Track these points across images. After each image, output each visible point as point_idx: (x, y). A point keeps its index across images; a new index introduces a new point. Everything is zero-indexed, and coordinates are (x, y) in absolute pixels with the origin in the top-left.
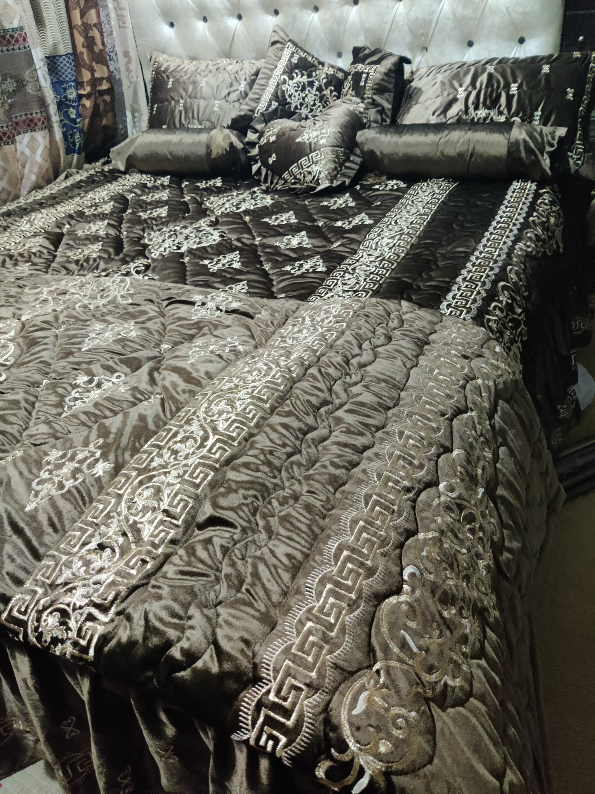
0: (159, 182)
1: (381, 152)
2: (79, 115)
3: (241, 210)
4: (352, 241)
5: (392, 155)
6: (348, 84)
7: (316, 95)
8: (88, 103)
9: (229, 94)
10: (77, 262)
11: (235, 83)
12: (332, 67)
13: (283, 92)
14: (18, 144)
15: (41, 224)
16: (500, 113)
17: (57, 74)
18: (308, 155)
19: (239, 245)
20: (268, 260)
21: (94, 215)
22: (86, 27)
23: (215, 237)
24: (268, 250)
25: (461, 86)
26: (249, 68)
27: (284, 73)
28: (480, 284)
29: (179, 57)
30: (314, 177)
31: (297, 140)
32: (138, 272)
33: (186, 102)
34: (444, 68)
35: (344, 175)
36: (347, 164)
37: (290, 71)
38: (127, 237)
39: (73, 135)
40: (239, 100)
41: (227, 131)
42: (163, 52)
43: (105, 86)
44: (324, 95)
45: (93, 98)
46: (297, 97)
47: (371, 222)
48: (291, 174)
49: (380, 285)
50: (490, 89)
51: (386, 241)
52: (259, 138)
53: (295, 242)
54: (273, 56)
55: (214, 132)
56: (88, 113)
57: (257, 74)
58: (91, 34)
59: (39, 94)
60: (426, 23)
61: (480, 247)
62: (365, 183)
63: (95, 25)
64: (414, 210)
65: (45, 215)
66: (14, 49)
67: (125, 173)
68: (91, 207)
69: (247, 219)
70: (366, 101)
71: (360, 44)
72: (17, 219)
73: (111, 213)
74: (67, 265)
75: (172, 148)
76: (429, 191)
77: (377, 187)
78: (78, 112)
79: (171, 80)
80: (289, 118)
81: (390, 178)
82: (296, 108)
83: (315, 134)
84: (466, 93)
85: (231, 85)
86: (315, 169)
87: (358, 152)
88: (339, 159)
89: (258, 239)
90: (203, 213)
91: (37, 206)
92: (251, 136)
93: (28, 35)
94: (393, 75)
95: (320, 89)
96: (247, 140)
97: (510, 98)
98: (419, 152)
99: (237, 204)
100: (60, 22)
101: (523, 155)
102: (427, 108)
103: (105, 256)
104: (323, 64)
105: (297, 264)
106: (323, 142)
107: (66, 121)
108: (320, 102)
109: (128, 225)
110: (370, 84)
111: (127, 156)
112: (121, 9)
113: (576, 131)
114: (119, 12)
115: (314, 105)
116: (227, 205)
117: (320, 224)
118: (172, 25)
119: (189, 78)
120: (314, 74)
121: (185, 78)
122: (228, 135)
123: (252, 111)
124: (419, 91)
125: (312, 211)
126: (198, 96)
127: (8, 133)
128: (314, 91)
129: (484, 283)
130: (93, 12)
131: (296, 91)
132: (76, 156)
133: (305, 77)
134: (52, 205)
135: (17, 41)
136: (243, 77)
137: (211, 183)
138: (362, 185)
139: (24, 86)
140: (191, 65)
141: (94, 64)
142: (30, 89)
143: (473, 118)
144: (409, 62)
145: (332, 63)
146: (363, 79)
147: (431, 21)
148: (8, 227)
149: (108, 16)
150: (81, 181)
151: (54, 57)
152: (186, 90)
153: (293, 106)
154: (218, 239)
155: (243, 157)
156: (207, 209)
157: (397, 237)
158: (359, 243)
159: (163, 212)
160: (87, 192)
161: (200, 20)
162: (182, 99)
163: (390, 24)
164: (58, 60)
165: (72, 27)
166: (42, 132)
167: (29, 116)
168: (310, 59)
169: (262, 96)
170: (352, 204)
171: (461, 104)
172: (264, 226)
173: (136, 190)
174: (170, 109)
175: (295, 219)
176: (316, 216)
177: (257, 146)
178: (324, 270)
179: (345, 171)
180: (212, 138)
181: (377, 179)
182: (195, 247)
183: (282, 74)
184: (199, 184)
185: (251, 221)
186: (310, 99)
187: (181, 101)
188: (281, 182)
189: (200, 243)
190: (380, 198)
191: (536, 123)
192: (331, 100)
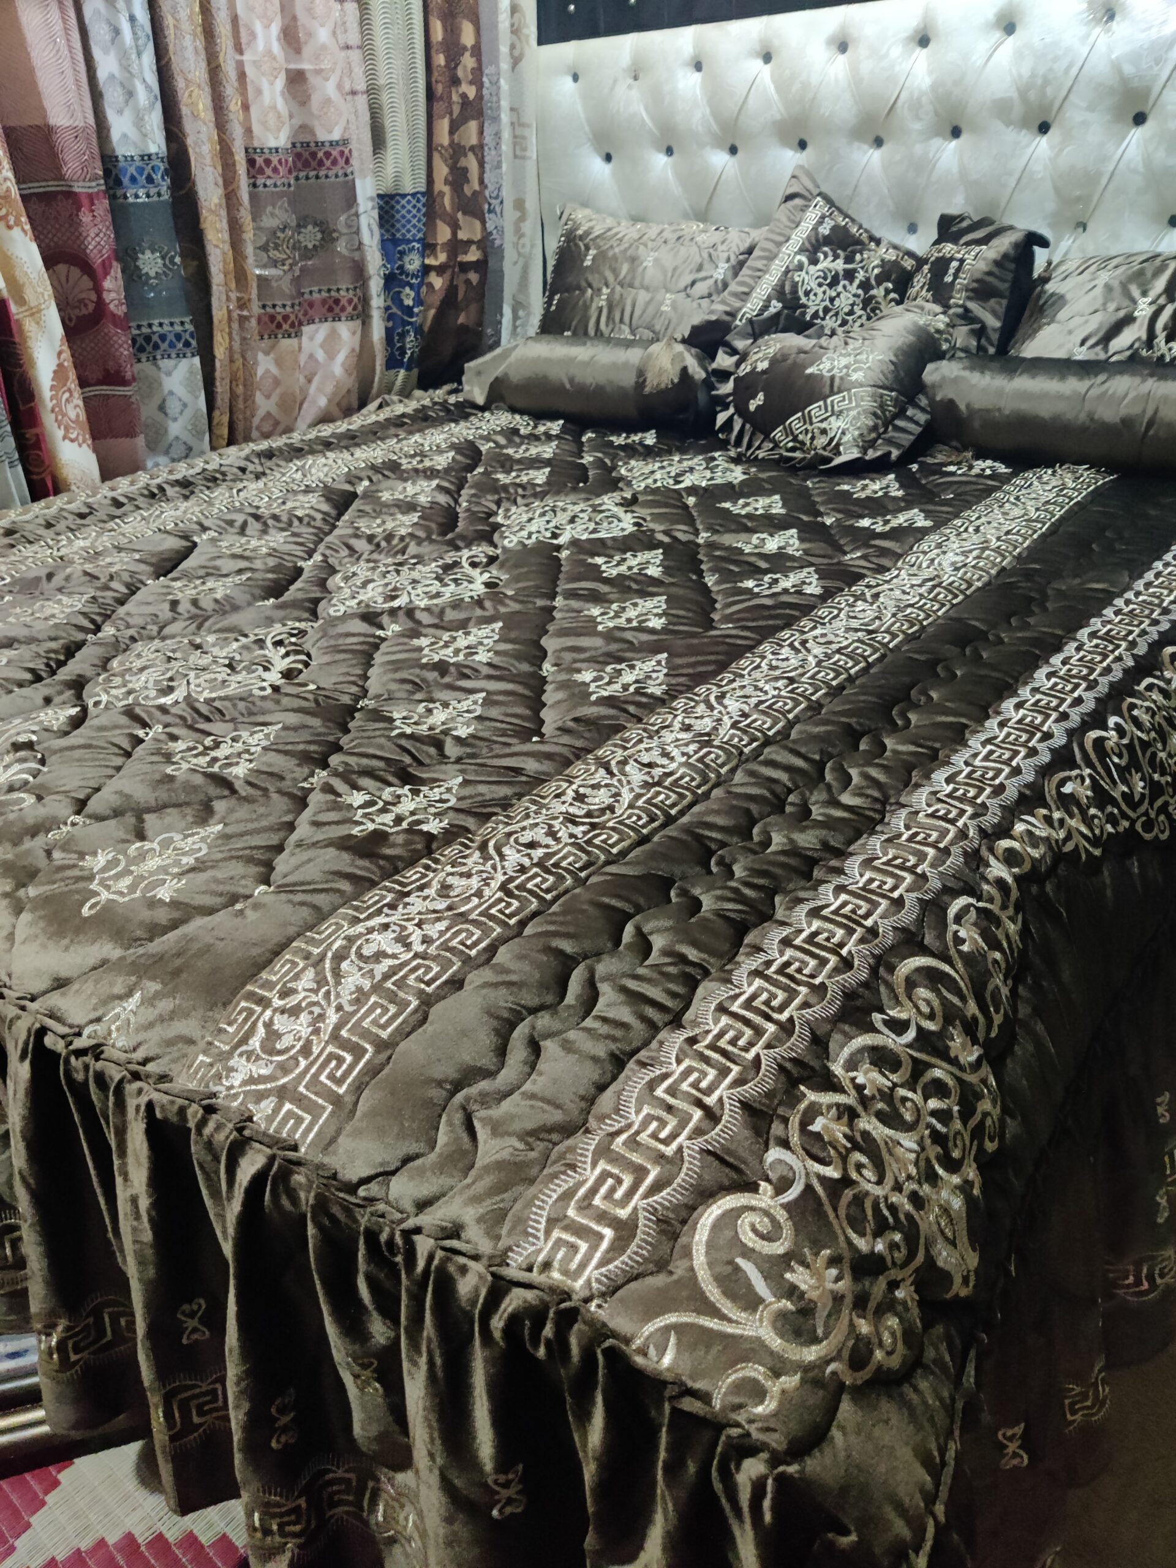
0: (541, 429)
1: (968, 406)
2: (419, 301)
3: (682, 486)
4: (884, 552)
5: (988, 411)
6: (920, 281)
7: (855, 295)
8: (438, 282)
9: (693, 283)
10: (370, 538)
11: (707, 266)
12: (895, 247)
13: (795, 286)
14: (304, 338)
15: (322, 475)
17: (393, 226)
18: (825, 399)
19: (666, 539)
20: (713, 570)
21: (416, 471)
22: (457, 151)
23: (627, 524)
24: (718, 553)
25: (1144, 294)
26: (737, 241)
27: (802, 250)
28: (1124, 644)
29: (613, 215)
30: (832, 440)
31: (809, 371)
32: (474, 565)
33: (613, 290)
34: (1115, 262)
35: (890, 442)
36: (900, 423)
37: (813, 249)
38: (468, 510)
39: (403, 336)
40: (710, 295)
41: (680, 348)
42: (585, 205)
43: (473, 255)
44: (873, 297)
45: (448, 274)
46: (820, 296)
47: (928, 523)
48: (788, 432)
49: (923, 628)
51: (951, 557)
52: (738, 364)
53: (772, 545)
54: (784, 220)
55: (655, 348)
56: (436, 300)
57: (750, 251)
58: (463, 163)
59: (356, 256)
60: (1090, 178)
61: (1139, 585)
62: (930, 460)
63: (472, 148)
64: (1017, 512)
65: (330, 462)
66: (327, 177)
67: (482, 409)
68: (413, 456)
69: (691, 501)
70: (951, 311)
71: (954, 208)
72: (282, 463)
73: (447, 470)
74: (353, 542)
75: (574, 371)
76: (1054, 483)
77: (952, 468)
78: (418, 294)
79: (592, 252)
80: (799, 333)
81: (981, 455)
82: (815, 315)
83: (844, 361)
84: (1154, 308)
85: (700, 268)
86: (835, 425)
87: (923, 401)
88: (884, 411)
89: (704, 535)
90: (612, 483)
91: (320, 447)
92: (723, 360)
93: (355, 154)
94: (1012, 266)
95: (865, 285)
96: (714, 366)
98: (1045, 411)
99: (678, 475)
100: (413, 138)
102: (1070, 332)
103: (422, 534)
104: (878, 242)
105: (767, 578)
106: (855, 376)
107: (395, 310)
108: (864, 309)
109: (473, 491)
110: (963, 281)
111: (492, 379)
112: (522, 125)
114: (518, 132)
115: (851, 313)
116: (658, 476)
117: (829, 521)
118: (608, 158)
119: (626, 250)
120: (858, 257)
121: (617, 250)
122: (681, 353)
123: (732, 314)
124: (1059, 300)
125: (818, 499)
126: (637, 283)
127: (292, 317)
128: (853, 288)
129: (1133, 644)
130: (473, 125)
131: (820, 285)
132: (402, 372)
133: (840, 261)
134: (347, 448)
135: (335, 162)
136: (724, 256)
137: (636, 438)
138: (922, 465)
139: (335, 240)
140: (632, 229)
141: (460, 215)
142: (341, 247)
143: (1163, 356)
144: (1044, 243)
145: (896, 241)
146: (951, 271)
147: (1099, 174)
148: (264, 474)
149: (498, 135)
150: (403, 415)
151: (392, 197)
152: (615, 272)
153: (810, 312)
154: (631, 530)
155: (702, 397)
156: (621, 479)
157: (975, 553)
158: (899, 556)
159: (540, 476)
160: (411, 433)
161: (660, 151)
162: (607, 286)
163: (1017, 175)
164: (398, 202)
165: (431, 147)
166: (350, 323)
167: (333, 294)
168: (854, 230)
169: (752, 289)
170: (897, 493)
171: (1141, 327)
172: (720, 515)
173: (500, 438)
174: (581, 303)
175: (781, 508)
176: (822, 508)
177: (732, 378)
178: (819, 592)
179: (893, 434)
180: (650, 358)
181: (954, 456)
182: (585, 537)
183: (797, 253)
184: (613, 438)
185: (696, 504)
186: (844, 302)
187: (605, 290)
188: (767, 446)
189: (595, 532)
190: (953, 488)
192: (886, 307)
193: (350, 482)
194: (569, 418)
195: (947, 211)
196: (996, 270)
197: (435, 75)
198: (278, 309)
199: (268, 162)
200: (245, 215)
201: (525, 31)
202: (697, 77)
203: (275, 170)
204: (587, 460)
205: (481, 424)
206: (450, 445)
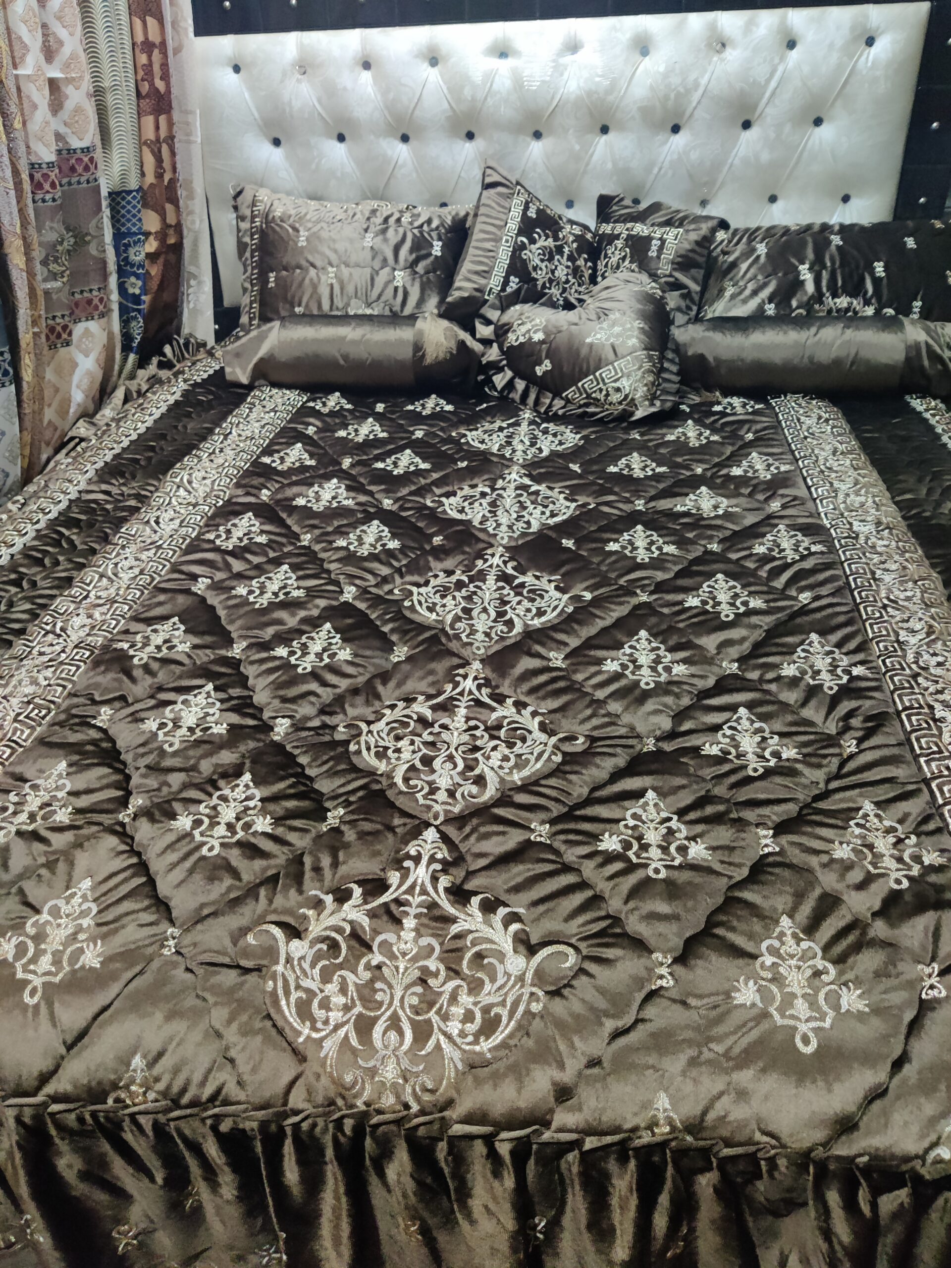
0: (332, 404)
1: (715, 359)
2: (145, 290)
5: (733, 361)
7: (568, 267)
8: (155, 269)
9: (415, 260)
12: (577, 224)
13: (524, 262)
14: (72, 343)
16: (867, 303)
17: (120, 221)
18: (612, 363)
19: (623, 514)
20: (703, 538)
23: (564, 502)
24: (684, 520)
25: (802, 262)
27: (520, 232)
30: (626, 396)
31: (588, 340)
33: (339, 268)
35: (665, 392)
36: (665, 375)
39: (129, 322)
40: (434, 270)
41: (445, 323)
42: (263, 185)
44: (578, 267)
45: (161, 261)
46: (544, 270)
47: (788, 467)
48: (582, 390)
50: (847, 269)
54: (495, 206)
55: (421, 324)
56: (154, 285)
59: (102, 256)
60: (715, 168)
62: (691, 402)
66: (78, 183)
67: (252, 388)
69: (575, 467)
70: (661, 280)
75: (346, 349)
76: (813, 416)
77: (718, 408)
79: (303, 233)
81: (723, 394)
82: (544, 286)
84: (813, 273)
85: (417, 247)
86: (625, 384)
88: (655, 367)
89: (639, 502)
92: (485, 331)
95: (571, 258)
96: (478, 335)
97: (876, 281)
98: (777, 357)
99: (532, 443)
101: (926, 363)
104: (562, 219)
106: (631, 342)
107: (120, 299)
108: (574, 277)
110: (667, 256)
111: (255, 360)
112: (186, 112)
114: (181, 117)
115: (567, 281)
116: (518, 446)
118: (277, 142)
120: (560, 235)
121: (329, 231)
122: (448, 328)
123: (481, 291)
128: (564, 261)
131: (542, 261)
132: (131, 357)
133: (550, 240)
136: (434, 235)
138: (690, 406)
139: (87, 243)
141: (166, 204)
142: (93, 250)
143: (831, 308)
145: (569, 216)
147: (721, 166)
150: (178, 402)
151: (118, 193)
152: (337, 252)
153: (540, 283)
154: (569, 505)
156: (486, 453)
160: (218, 425)
161: (330, 137)
162: (332, 265)
163: (659, 166)
164: (124, 199)
165: (142, 143)
166: (101, 321)
168: (548, 212)
169: (492, 268)
170: (715, 438)
171: (810, 288)
172: (626, 480)
173: (311, 420)
174: (307, 281)
175: (659, 465)
176: (679, 460)
177: (495, 345)
178: (824, 549)
179: (666, 385)
180: (421, 333)
181: (708, 396)
182: (551, 522)
183: (518, 235)
184: (410, 407)
185: (586, 472)
186: (561, 273)
187: (330, 269)
188: (558, 403)
189: (553, 515)
190: (746, 427)
191: (916, 316)
192: (587, 273)
193: (248, 494)
194: (347, 391)
195: (605, 192)
196: (697, 248)
197: (141, 73)
198: (58, 320)
199: (45, 176)
202: (366, 75)
203: (53, 185)
204: (419, 434)
205: (270, 406)
206: (278, 435)
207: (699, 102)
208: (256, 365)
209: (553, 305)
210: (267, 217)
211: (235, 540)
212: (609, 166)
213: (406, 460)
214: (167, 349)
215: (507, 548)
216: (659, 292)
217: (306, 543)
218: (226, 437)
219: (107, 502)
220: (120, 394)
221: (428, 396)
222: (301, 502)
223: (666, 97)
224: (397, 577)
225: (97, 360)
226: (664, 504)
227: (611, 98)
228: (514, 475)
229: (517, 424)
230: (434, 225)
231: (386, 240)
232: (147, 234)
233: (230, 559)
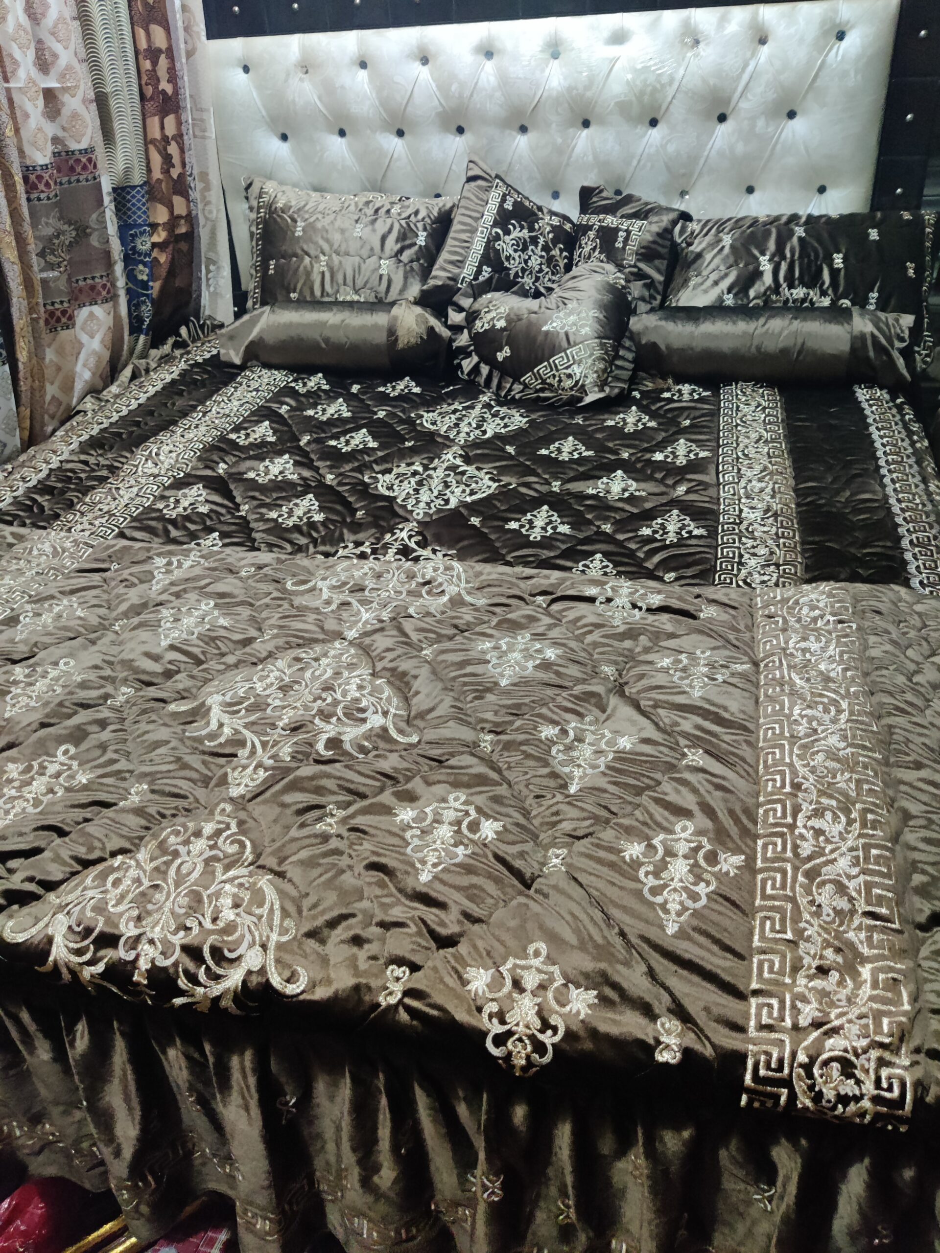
0: (312, 385)
1: (668, 347)
2: (152, 277)
3: (490, 435)
4: (701, 484)
5: (684, 350)
6: (589, 243)
7: (542, 257)
8: (163, 258)
9: (401, 250)
10: (298, 529)
11: (409, 234)
12: (554, 213)
13: (497, 253)
14: (77, 327)
16: (824, 293)
17: (125, 214)
18: (565, 351)
19: (536, 494)
20: (601, 519)
21: (256, 446)
22: (165, 141)
23: (487, 482)
24: (588, 502)
25: (763, 254)
26: (426, 211)
27: (495, 224)
30: (577, 382)
31: (545, 328)
32: (420, 546)
33: (330, 256)
34: (729, 225)
35: (617, 379)
36: (618, 362)
37: (503, 219)
39: (138, 306)
40: (419, 260)
41: (418, 310)
42: (270, 178)
43: (183, 229)
44: (553, 256)
45: (170, 249)
46: (517, 260)
47: (706, 454)
48: (538, 376)
49: (802, 554)
50: (806, 260)
51: (757, 486)
52: (470, 321)
53: (616, 488)
54: (474, 198)
55: (396, 310)
56: (163, 272)
57: (440, 220)
58: (169, 150)
59: (105, 247)
60: (691, 160)
61: (890, 492)
62: (644, 388)
63: (174, 137)
66: (78, 181)
67: (244, 368)
68: (234, 430)
69: (510, 449)
70: (626, 270)
71: (590, 181)
73: (281, 442)
75: (327, 333)
76: (753, 404)
77: (667, 395)
78: (150, 270)
79: (301, 224)
80: (507, 290)
81: (677, 380)
82: (516, 275)
83: (570, 319)
84: (773, 264)
85: (404, 237)
86: (576, 370)
87: (631, 344)
88: (608, 355)
89: (555, 484)
90: (432, 440)
92: (456, 317)
93: (98, 158)
95: (546, 248)
96: (449, 322)
97: (834, 273)
98: (726, 346)
99: (478, 426)
101: (871, 354)
103: (339, 518)
104: (543, 211)
105: (653, 524)
106: (583, 331)
107: (130, 285)
108: (548, 267)
109: (326, 463)
110: (632, 247)
111: (246, 343)
112: (201, 110)
113: (923, 318)
115: (541, 271)
116: (464, 428)
117: (624, 456)
118: (284, 137)
119: (331, 222)
120: (537, 226)
121: (323, 222)
122: (421, 314)
123: (454, 279)
125: (599, 436)
126: (350, 251)
128: (538, 251)
130: (172, 117)
131: (515, 251)
132: (142, 338)
133: (525, 231)
135: (84, 168)
136: (420, 225)
137: (401, 387)
138: (641, 392)
139: (88, 235)
141: (173, 196)
142: (94, 241)
143: (787, 300)
144: (689, 218)
145: (552, 207)
146: (620, 239)
147: (698, 157)
148: (117, 467)
150: (173, 381)
151: (123, 189)
152: (328, 242)
153: (512, 272)
154: (494, 485)
156: (434, 434)
157: (769, 479)
158: (715, 488)
159: (366, 439)
160: (203, 402)
161: (332, 132)
162: (324, 254)
163: (637, 158)
164: (128, 193)
165: (147, 142)
166: (106, 305)
167: (89, 282)
168: (527, 203)
169: (466, 257)
170: (652, 424)
171: (768, 279)
172: (551, 463)
173: (288, 400)
174: (301, 268)
175: (587, 450)
176: (611, 445)
177: (466, 331)
178: (705, 533)
179: (617, 372)
180: (395, 318)
181: (661, 383)
182: (469, 499)
183: (493, 226)
184: (382, 389)
185: (518, 453)
186: (534, 262)
187: (322, 258)
188: (518, 387)
189: (472, 493)
190: (685, 414)
191: (872, 307)
192: (562, 263)
193: (207, 467)
194: (329, 372)
195: (586, 184)
196: (659, 240)
197: (145, 78)
198: (57, 306)
199: (40, 178)
200: (27, 227)
201: (195, 29)
202: (363, 74)
203: (47, 185)
204: (381, 414)
205: (254, 385)
206: (253, 413)
207: (674, 97)
208: (247, 347)
209: (524, 294)
210: (271, 208)
211: (181, 509)
212: (591, 158)
213: (361, 438)
214: (183, 331)
215: (418, 522)
216: (623, 282)
217: (243, 513)
218: (205, 414)
219: (84, 471)
220: (127, 372)
221: (401, 378)
222: (251, 475)
223: (642, 93)
224: (311, 546)
225: (102, 341)
226: (576, 487)
227: (589, 94)
228: (450, 457)
229: (472, 407)
230: (420, 217)
231: (374, 231)
232: (154, 226)
233: (170, 527)
